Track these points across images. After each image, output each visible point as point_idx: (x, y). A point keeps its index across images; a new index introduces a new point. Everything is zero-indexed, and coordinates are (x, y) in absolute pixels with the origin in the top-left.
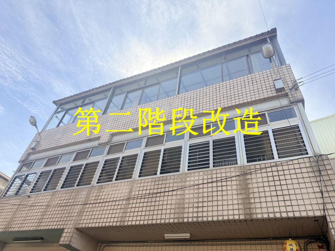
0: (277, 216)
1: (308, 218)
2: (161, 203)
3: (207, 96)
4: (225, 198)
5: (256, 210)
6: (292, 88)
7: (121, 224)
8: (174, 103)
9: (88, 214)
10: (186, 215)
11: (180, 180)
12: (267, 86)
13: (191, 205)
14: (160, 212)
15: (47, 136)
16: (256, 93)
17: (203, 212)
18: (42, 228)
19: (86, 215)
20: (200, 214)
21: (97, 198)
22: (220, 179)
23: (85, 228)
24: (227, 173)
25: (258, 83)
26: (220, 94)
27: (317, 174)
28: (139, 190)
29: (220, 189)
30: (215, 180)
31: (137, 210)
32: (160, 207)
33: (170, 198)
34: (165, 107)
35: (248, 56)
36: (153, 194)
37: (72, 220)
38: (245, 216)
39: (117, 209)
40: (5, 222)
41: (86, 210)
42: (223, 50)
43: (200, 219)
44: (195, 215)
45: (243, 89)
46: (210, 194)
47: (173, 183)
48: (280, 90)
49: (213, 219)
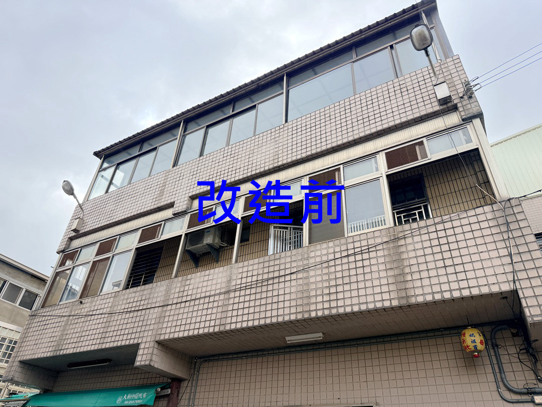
0: (445, 297)
1: (491, 295)
2: (275, 293)
3: (332, 121)
4: (368, 277)
5: (414, 290)
6: (464, 95)
7: (221, 329)
8: (281, 137)
9: (171, 318)
10: (313, 307)
11: (300, 258)
12: (424, 95)
13: (319, 292)
14: (275, 306)
15: (93, 208)
16: (407, 109)
17: (337, 300)
18: (108, 346)
19: (168, 321)
20: (333, 304)
21: (181, 294)
22: (359, 249)
23: (170, 340)
24: (369, 240)
25: (409, 92)
26: (351, 116)
27: (504, 228)
28: (242, 278)
29: (360, 264)
30: (352, 251)
31: (241, 306)
32: (275, 299)
33: (288, 284)
34: (268, 146)
35: (392, 47)
36: (263, 281)
37: (149, 330)
38: (399, 301)
39: (212, 308)
40: (53, 343)
41: (168, 314)
42: (351, 41)
43: (334, 311)
44: (326, 305)
45: (386, 104)
46: (346, 273)
47: (291, 262)
48: (445, 101)
49: (352, 309)
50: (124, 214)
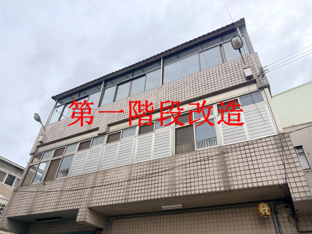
0: (249, 186)
1: (274, 186)
2: (156, 182)
3: (188, 85)
4: (208, 174)
5: (233, 182)
6: (259, 75)
7: (125, 202)
8: (159, 93)
9: (97, 195)
10: (177, 190)
11: (170, 162)
12: (238, 73)
13: (181, 182)
14: (156, 189)
15: (51, 129)
16: (229, 81)
17: (191, 186)
18: (60, 210)
19: (95, 196)
20: (189, 189)
21: (102, 181)
22: (203, 158)
23: (96, 207)
24: (208, 153)
25: (230, 71)
26: (198, 83)
27: (280, 149)
28: (137, 173)
29: (203, 167)
30: (199, 159)
31: (137, 188)
32: (156, 185)
33: (163, 177)
34: (152, 98)
35: (221, 45)
36: (149, 174)
37: (84, 201)
38: (225, 188)
39: (121, 189)
40: (28, 207)
41: (95, 192)
42: (199, 41)
43: (189, 193)
44: (185, 189)
45: (218, 78)
46: (196, 172)
47: (165, 164)
48: (249, 78)
49: (199, 192)
50: (70, 133)
